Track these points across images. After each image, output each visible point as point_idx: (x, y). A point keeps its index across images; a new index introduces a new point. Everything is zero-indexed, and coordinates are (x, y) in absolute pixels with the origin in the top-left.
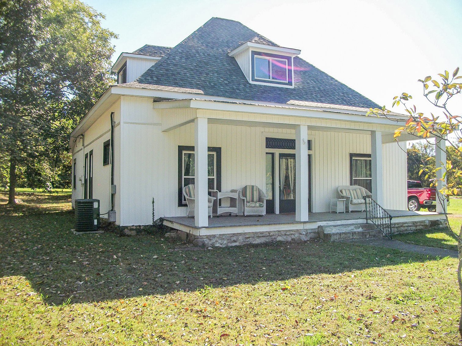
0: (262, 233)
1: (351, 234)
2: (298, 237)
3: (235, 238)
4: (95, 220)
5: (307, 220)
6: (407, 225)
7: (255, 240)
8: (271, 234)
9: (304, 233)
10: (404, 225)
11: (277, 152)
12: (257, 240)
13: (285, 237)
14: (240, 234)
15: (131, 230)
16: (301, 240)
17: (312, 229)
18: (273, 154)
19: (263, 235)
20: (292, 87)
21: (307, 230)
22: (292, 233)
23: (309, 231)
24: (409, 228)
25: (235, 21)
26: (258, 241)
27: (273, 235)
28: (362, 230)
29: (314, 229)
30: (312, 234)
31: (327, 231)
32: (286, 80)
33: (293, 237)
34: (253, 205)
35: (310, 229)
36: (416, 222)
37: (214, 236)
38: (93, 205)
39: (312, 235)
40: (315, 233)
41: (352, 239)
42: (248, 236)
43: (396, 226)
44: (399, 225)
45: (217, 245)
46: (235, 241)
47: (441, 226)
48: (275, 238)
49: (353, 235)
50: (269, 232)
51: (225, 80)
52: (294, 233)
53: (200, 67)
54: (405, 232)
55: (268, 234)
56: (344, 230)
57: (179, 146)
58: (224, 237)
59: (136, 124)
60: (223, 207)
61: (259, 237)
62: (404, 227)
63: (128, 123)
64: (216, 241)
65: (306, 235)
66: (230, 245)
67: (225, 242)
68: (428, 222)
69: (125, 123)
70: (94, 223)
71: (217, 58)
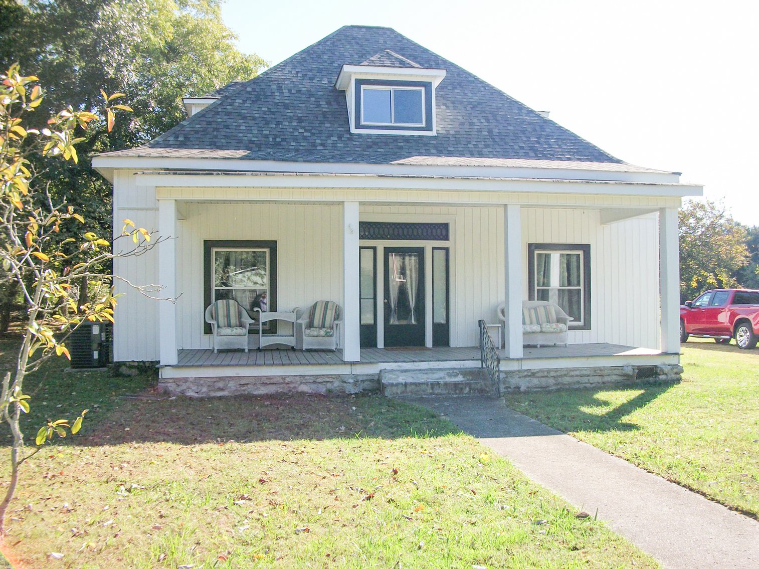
0: (268, 378)
1: (430, 386)
2: (338, 386)
3: (221, 385)
4: (95, 352)
5: (357, 358)
6: (577, 373)
7: (258, 389)
8: (288, 380)
9: (351, 381)
10: (572, 373)
11: (381, 245)
12: (262, 388)
13: (314, 386)
14: (231, 378)
15: (131, 367)
16: (344, 392)
17: (367, 375)
18: (374, 249)
19: (272, 381)
20: (433, 133)
21: (356, 376)
22: (328, 380)
23: (360, 379)
24: (585, 379)
25: (383, 28)
26: (263, 391)
27: (291, 382)
28: (463, 379)
29: (372, 375)
30: (366, 383)
31: (387, 379)
32: (421, 122)
33: (329, 386)
34: (315, 333)
35: (363, 375)
36: (600, 369)
37: (186, 380)
38: (91, 330)
39: (367, 385)
40: (371, 381)
41: (431, 394)
42: (243, 382)
43: (552, 374)
44: (559, 374)
45: (190, 393)
46: (222, 390)
47: (661, 377)
48: (295, 388)
49: (432, 388)
50: (284, 378)
51: (306, 131)
52: (331, 380)
53: (273, 113)
54: (577, 386)
55: (282, 381)
56: (422, 378)
57: (205, 241)
58: (202, 382)
59: (138, 209)
60: (281, 336)
61: (264, 384)
62: (572, 376)
63: (124, 209)
64: (189, 388)
65: (356, 383)
66: (213, 394)
67: (205, 389)
68: (630, 368)
69: (120, 209)
70: (93, 356)
71: (311, 95)
